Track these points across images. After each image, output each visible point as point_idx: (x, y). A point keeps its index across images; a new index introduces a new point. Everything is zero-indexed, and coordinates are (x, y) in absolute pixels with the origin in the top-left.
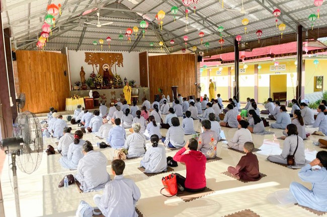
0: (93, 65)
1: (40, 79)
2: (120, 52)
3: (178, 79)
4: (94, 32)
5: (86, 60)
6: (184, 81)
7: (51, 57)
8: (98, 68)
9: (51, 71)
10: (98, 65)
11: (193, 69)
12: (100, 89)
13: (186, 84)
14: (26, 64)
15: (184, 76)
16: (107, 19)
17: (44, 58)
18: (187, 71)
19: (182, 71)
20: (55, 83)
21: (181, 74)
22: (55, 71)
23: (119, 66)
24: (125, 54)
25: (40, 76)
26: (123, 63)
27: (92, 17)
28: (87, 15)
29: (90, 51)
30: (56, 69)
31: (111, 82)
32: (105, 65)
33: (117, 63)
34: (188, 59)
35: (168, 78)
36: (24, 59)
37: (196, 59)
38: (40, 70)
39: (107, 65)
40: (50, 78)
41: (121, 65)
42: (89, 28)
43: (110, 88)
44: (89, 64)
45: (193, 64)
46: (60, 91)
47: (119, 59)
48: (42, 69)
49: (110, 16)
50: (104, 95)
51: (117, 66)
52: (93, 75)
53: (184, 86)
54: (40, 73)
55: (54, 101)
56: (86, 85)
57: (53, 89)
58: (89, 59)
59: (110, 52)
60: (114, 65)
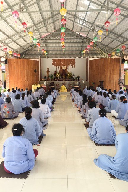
0: (56, 67)
1: (19, 74)
2: (74, 58)
3: (105, 75)
4: (53, 47)
5: (53, 64)
6: (110, 77)
7: (26, 62)
8: (59, 68)
9: (25, 69)
10: (60, 67)
11: (118, 69)
12: (56, 81)
13: (111, 79)
14: (13, 66)
15: (110, 73)
16: (57, 38)
17: (22, 63)
18: (113, 70)
19: (109, 70)
20: (27, 76)
21: (108, 72)
22: (28, 70)
23: (72, 67)
24: (77, 59)
25: (19, 72)
26: (75, 65)
27: (48, 38)
28: (45, 37)
29: (56, 58)
30: (29, 68)
31: (64, 77)
32: (63, 66)
33: (71, 65)
34: (114, 61)
35: (98, 75)
36: (12, 63)
37: (121, 61)
38: (19, 69)
39: (64, 66)
40: (25, 73)
41: (74, 67)
42: (49, 45)
43: (63, 81)
44: (54, 66)
45: (118, 65)
46: (30, 81)
47: (73, 63)
48: (21, 69)
49: (59, 36)
50: (59, 84)
51: (71, 67)
52: (56, 73)
53: (110, 81)
54: (19, 71)
55: (26, 86)
56: (50, 78)
57: (26, 79)
58: (55, 63)
59: (67, 58)
60: (69, 66)
